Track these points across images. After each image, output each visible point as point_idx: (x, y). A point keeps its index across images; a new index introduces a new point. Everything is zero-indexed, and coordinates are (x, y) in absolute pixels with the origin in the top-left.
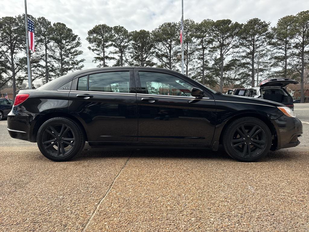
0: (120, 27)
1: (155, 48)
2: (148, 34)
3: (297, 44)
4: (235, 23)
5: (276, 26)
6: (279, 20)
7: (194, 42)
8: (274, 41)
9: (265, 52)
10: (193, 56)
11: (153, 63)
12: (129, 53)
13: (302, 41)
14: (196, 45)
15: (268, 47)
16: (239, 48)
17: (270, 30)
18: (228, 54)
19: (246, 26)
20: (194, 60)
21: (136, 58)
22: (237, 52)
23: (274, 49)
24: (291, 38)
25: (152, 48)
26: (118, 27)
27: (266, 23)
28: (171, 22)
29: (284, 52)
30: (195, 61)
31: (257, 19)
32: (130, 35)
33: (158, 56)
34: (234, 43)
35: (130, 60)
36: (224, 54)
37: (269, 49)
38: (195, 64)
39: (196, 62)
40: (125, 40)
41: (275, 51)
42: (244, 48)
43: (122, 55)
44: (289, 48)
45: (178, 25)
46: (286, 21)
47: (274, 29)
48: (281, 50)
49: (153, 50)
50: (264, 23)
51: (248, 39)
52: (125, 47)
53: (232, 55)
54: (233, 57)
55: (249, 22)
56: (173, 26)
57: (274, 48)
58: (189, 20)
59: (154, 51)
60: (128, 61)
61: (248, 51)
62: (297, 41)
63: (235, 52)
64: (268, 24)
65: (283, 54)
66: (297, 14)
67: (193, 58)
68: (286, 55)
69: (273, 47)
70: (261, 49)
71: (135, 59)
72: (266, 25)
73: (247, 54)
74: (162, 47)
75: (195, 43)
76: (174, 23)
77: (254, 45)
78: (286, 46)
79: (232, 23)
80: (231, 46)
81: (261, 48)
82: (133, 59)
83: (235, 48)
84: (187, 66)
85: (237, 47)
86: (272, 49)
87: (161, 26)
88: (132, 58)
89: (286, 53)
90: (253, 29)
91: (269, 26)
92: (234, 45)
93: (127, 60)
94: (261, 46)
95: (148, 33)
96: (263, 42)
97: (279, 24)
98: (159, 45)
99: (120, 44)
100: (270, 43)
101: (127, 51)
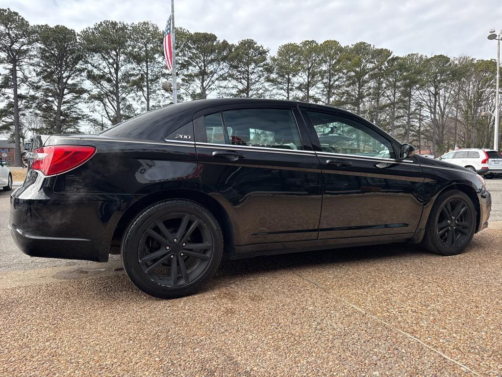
0: (10, 12)
1: (87, 62)
2: (73, 36)
3: (301, 85)
4: (221, 41)
5: (276, 55)
6: (280, 47)
7: (159, 62)
8: (273, 76)
9: (263, 92)
10: (157, 84)
11: (82, 88)
12: (31, 65)
13: (306, 81)
14: (162, 68)
15: (267, 84)
16: (227, 81)
17: (269, 61)
18: (211, 89)
19: (237, 48)
20: (158, 92)
21: (48, 77)
22: (224, 88)
23: (274, 89)
24: (294, 76)
25: (80, 62)
26: (5, 11)
27: (264, 48)
28: (118, 22)
29: (286, 94)
30: (160, 93)
31: (252, 40)
32: (34, 32)
33: (91, 76)
34: (221, 73)
35: (33, 77)
36: (207, 87)
37: (267, 87)
38: (160, 98)
39: (163, 95)
40: (21, 40)
41: (275, 91)
42: (234, 82)
43: (15, 66)
44: (291, 89)
45: (129, 28)
46: (288, 50)
47: (273, 59)
48: (283, 91)
49: (81, 65)
50: (261, 49)
51: (240, 69)
52: (21, 53)
53: (218, 91)
54: (219, 93)
55: (242, 43)
56: (121, 29)
57: (274, 87)
58: (149, 23)
59: (84, 67)
60: (29, 80)
61: (241, 87)
62: (301, 80)
63: (221, 87)
64: (266, 50)
65: (285, 96)
66: (301, 43)
67: (157, 89)
68: (288, 98)
69: (273, 86)
70: (257, 87)
71: (44, 78)
72: (265, 52)
73: (238, 92)
74: (100, 62)
75: (160, 63)
76: (123, 24)
77: (248, 78)
78: (288, 86)
79: (217, 40)
80: (216, 76)
81: (257, 86)
82: (40, 77)
83: (221, 80)
84: (148, 100)
85: (225, 79)
86: (270, 89)
87: (99, 25)
88: (38, 75)
89: (288, 95)
90: (247, 54)
91: (267, 53)
92: (221, 76)
93: (26, 78)
94: (258, 81)
95: (72, 33)
96: (260, 77)
97: (280, 54)
98: (95, 58)
99: (10, 45)
100: (268, 80)
101: (26, 60)
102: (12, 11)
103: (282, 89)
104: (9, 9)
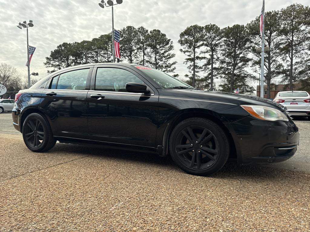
0: (211, 25)
1: (252, 42)
2: (242, 29)
7: (303, 30)
10: (301, 46)
11: (248, 58)
12: (222, 50)
14: (306, 33)
20: (302, 52)
21: (229, 55)
25: (248, 43)
26: (209, 25)
28: (271, 11)
30: (304, 52)
32: (223, 32)
33: (254, 51)
35: (222, 58)
38: (304, 56)
39: (306, 53)
40: (217, 38)
43: (212, 53)
45: (280, 13)
49: (248, 44)
52: (216, 45)
56: (273, 15)
58: (295, 4)
59: (250, 45)
60: (220, 59)
67: (301, 50)
71: (227, 57)
74: (259, 40)
75: (305, 30)
76: (275, 12)
82: (224, 57)
84: (292, 59)
87: (259, 17)
88: (223, 55)
93: (218, 58)
95: (243, 27)
98: (256, 38)
99: (211, 42)
101: (219, 48)
102: (212, 24)
104: (210, 24)
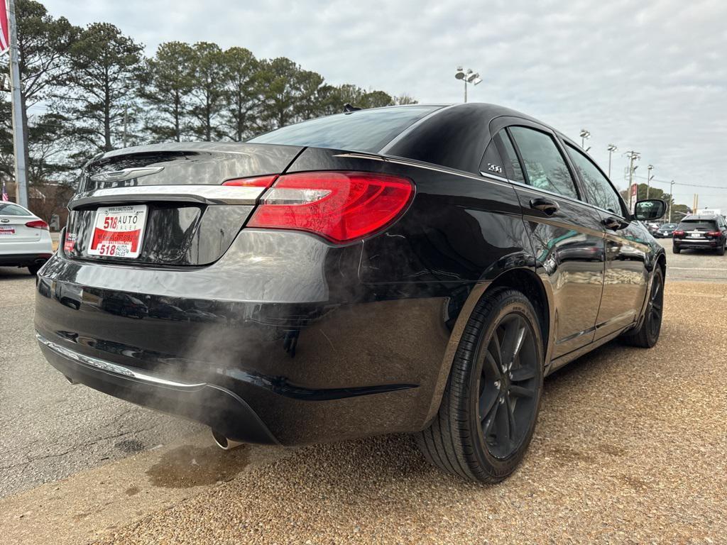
3: (197, 108)
4: (56, 18)
5: (155, 57)
6: (160, 45)
8: (151, 89)
9: (133, 112)
13: (205, 103)
15: (139, 101)
16: (66, 88)
17: (142, 64)
18: (36, 97)
19: (86, 35)
22: (62, 98)
23: (152, 109)
24: (185, 93)
27: (134, 43)
29: (174, 120)
31: (113, 26)
34: (56, 72)
36: (28, 94)
37: (141, 106)
41: (153, 114)
42: (80, 91)
44: (182, 114)
46: (174, 52)
47: (150, 62)
48: (164, 115)
50: (129, 43)
51: (91, 71)
53: (50, 103)
54: (50, 106)
55: (94, 27)
57: (152, 106)
61: (93, 99)
62: (197, 101)
63: (55, 96)
64: (139, 47)
65: (172, 123)
66: (195, 45)
68: (177, 125)
69: (151, 104)
70: (122, 103)
72: (136, 49)
73: (87, 107)
77: (106, 86)
78: (177, 108)
79: (47, 14)
80: (44, 77)
81: (122, 101)
83: (54, 84)
85: (62, 83)
86: (146, 109)
89: (177, 122)
90: (105, 47)
91: (141, 52)
92: (54, 78)
94: (123, 94)
96: (127, 87)
97: (161, 55)
100: (142, 94)
103: (166, 110)
